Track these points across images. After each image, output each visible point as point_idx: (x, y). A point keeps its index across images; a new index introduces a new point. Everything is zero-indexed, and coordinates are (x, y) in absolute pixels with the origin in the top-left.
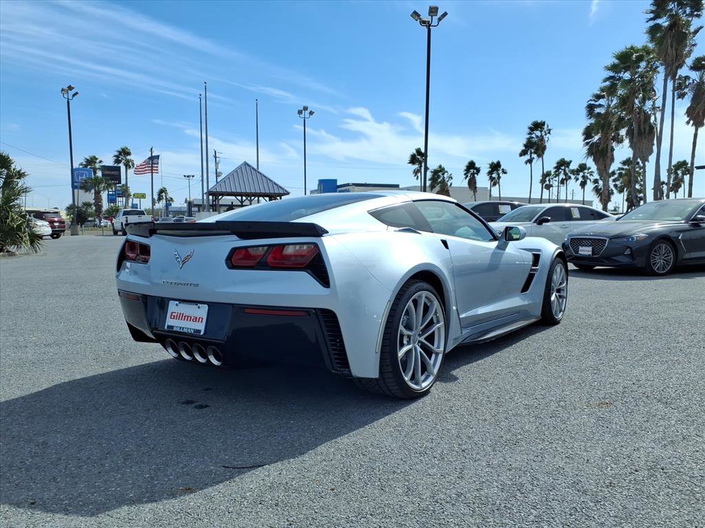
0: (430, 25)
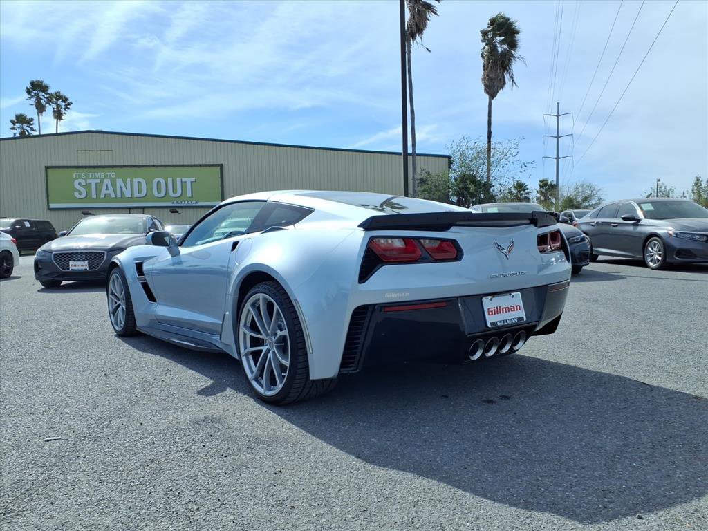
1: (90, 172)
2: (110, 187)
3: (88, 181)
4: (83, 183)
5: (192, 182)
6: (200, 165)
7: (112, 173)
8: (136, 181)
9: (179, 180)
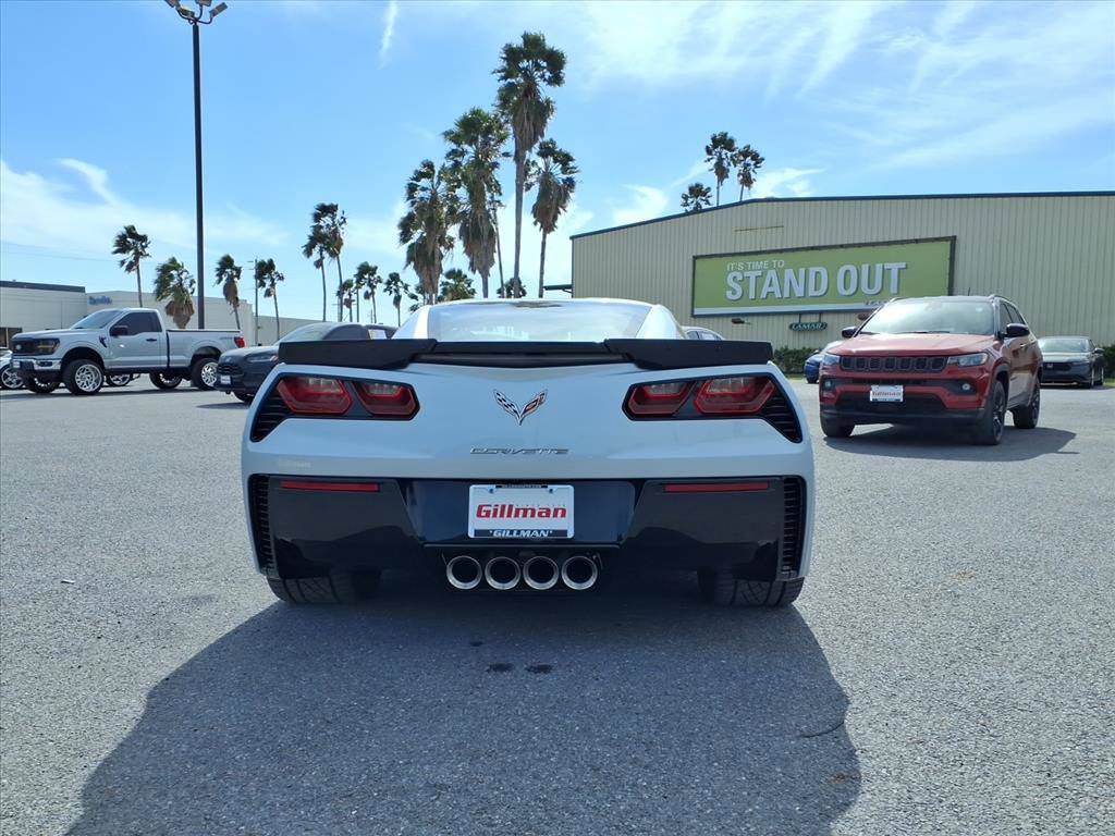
0: (196, 20)
1: (750, 262)
2: (775, 281)
3: (746, 274)
4: (740, 278)
5: (899, 269)
6: (917, 241)
7: (779, 261)
8: (812, 271)
9: (879, 267)
